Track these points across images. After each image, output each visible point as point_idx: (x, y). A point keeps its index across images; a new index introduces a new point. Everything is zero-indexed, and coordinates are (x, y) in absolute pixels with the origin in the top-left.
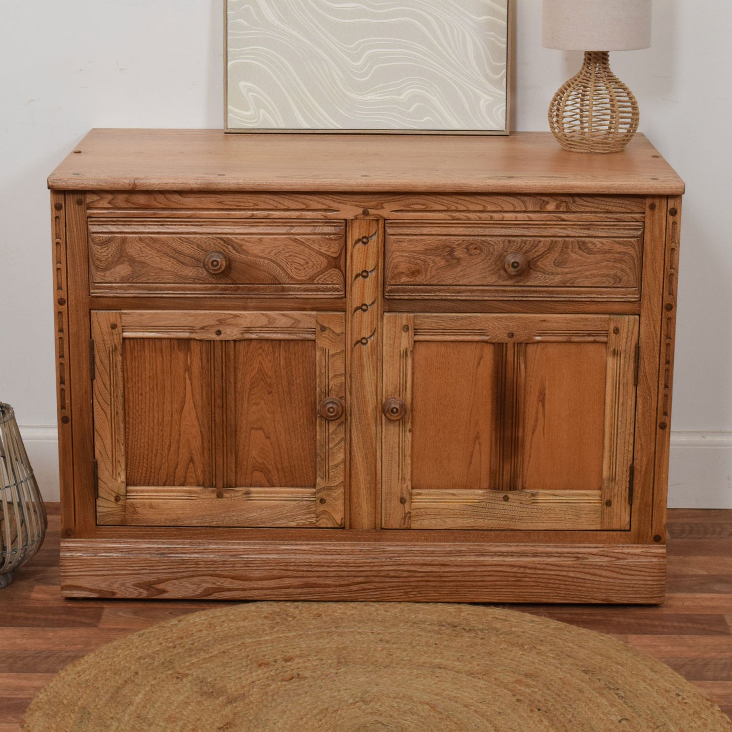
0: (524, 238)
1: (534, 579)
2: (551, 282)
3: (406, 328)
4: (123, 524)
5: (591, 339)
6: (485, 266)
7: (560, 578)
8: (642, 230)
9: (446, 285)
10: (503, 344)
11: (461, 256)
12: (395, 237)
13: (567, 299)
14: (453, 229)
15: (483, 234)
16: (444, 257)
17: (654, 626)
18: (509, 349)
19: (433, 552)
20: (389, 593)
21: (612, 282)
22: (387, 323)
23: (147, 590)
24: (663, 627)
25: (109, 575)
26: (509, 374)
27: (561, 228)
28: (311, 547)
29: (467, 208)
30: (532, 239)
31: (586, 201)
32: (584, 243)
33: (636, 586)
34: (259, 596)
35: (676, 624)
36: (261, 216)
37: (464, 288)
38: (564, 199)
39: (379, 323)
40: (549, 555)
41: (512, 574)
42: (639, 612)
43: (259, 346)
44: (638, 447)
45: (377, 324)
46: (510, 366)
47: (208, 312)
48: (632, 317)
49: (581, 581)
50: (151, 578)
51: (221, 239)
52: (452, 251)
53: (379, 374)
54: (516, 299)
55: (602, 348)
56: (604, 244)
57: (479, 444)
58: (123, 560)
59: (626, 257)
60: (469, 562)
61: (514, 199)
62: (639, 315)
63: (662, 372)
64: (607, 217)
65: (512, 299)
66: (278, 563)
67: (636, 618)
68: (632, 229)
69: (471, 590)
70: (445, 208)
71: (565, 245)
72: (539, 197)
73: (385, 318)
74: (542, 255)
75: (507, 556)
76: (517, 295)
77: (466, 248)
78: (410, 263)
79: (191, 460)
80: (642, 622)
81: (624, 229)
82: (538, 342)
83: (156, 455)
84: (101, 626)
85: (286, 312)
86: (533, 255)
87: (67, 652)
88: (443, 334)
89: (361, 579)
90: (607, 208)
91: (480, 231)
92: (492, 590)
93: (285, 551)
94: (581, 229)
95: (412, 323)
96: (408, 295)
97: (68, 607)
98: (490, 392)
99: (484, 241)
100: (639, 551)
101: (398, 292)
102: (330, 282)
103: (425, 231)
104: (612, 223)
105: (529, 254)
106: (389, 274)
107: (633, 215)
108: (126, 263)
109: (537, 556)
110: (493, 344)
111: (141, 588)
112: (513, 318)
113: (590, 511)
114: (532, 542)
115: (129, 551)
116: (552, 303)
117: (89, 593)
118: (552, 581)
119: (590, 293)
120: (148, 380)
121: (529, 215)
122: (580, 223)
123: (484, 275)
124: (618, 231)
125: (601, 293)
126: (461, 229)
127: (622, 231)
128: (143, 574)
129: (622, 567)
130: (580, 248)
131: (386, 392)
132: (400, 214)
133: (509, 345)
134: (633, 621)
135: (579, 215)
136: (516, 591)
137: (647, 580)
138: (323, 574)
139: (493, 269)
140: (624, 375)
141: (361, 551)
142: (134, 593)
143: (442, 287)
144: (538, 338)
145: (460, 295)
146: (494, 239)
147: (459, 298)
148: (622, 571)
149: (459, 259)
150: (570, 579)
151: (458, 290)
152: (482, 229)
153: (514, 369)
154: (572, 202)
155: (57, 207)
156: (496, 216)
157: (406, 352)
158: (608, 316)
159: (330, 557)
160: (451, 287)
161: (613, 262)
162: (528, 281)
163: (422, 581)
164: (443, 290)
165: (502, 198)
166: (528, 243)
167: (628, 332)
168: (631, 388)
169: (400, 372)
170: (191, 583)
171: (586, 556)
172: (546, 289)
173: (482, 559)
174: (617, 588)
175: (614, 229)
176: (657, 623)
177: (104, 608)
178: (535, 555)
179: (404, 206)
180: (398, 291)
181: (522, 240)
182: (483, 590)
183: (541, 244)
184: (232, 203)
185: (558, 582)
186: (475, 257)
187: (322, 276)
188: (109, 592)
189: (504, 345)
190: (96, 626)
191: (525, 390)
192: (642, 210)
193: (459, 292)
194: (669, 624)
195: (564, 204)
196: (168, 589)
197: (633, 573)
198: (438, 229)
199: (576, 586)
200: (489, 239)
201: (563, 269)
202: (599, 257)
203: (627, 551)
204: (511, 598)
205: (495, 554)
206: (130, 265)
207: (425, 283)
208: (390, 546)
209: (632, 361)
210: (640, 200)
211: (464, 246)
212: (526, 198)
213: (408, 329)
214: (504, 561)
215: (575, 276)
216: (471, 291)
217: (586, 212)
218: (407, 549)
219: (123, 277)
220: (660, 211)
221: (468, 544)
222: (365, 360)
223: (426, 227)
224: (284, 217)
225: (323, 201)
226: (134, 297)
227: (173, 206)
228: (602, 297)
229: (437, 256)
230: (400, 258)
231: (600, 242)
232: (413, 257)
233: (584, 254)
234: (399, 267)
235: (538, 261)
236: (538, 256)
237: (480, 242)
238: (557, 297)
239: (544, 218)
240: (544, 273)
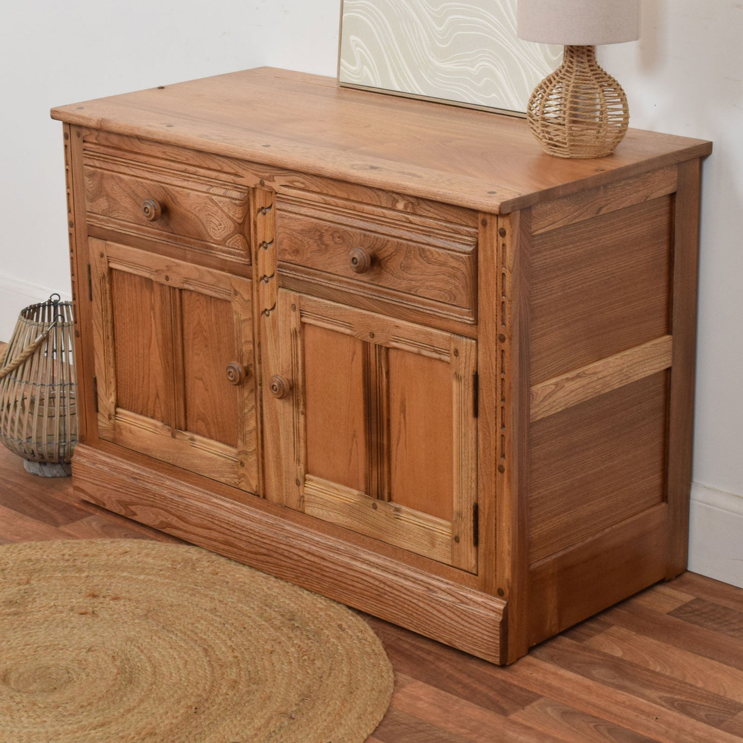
0: (377, 235)
2: (399, 286)
3: (293, 307)
4: (114, 441)
5: (437, 356)
6: (347, 257)
7: (413, 605)
8: (474, 247)
9: (319, 270)
10: (367, 342)
11: (329, 242)
12: (281, 212)
13: (414, 308)
14: (324, 213)
15: (345, 223)
16: (316, 241)
18: (372, 350)
19: (318, 543)
20: (285, 573)
21: (448, 298)
22: (280, 299)
23: (125, 508)
25: (101, 486)
26: (373, 376)
27: (408, 231)
28: (233, 506)
29: (335, 193)
30: (382, 237)
31: (428, 206)
32: (423, 250)
36: (191, 172)
37: (333, 276)
38: (411, 199)
39: (276, 296)
40: (406, 577)
41: (374, 587)
43: (197, 298)
44: (481, 486)
46: (372, 368)
47: (160, 256)
48: (469, 341)
49: (430, 615)
50: (126, 499)
51: (163, 188)
52: (321, 236)
54: (374, 297)
55: (446, 369)
56: (440, 255)
57: (356, 442)
59: (459, 274)
60: (342, 562)
61: (371, 191)
62: (476, 340)
63: (499, 409)
64: (446, 227)
65: (370, 296)
66: (208, 514)
68: (465, 244)
69: (344, 591)
70: (318, 190)
71: (409, 250)
72: (390, 194)
73: (279, 292)
74: (391, 256)
75: (373, 567)
76: (375, 294)
77: (331, 235)
78: (291, 241)
79: (157, 396)
81: (458, 242)
82: (397, 349)
83: (135, 383)
85: (211, 270)
86: (383, 254)
88: (322, 320)
89: (264, 551)
90: (446, 216)
91: (344, 220)
93: (216, 505)
94: (423, 234)
95: (298, 304)
96: (293, 274)
98: (362, 390)
99: (346, 231)
100: (480, 600)
101: (285, 269)
102: (236, 247)
103: (303, 210)
104: (448, 234)
105: (380, 252)
107: (468, 229)
108: (105, 198)
109: (396, 575)
110: (362, 341)
111: (121, 505)
112: (373, 317)
113: (442, 542)
114: (400, 559)
115: (116, 469)
116: (404, 309)
117: (90, 498)
118: (406, 606)
119: (433, 306)
120: (128, 312)
121: (384, 211)
122: (423, 228)
124: (453, 244)
125: (442, 308)
126: (330, 215)
127: (456, 245)
128: (121, 492)
129: (463, 612)
130: (420, 255)
132: (286, 189)
133: (371, 346)
135: (423, 219)
136: (378, 605)
137: (483, 634)
138: (238, 536)
141: (267, 522)
142: (117, 509)
144: (395, 344)
145: (331, 283)
146: (354, 230)
148: (462, 616)
149: (327, 245)
150: (422, 610)
151: (328, 277)
152: (346, 218)
153: (376, 372)
154: (416, 204)
155: (66, 136)
156: (357, 206)
157: (296, 332)
158: (448, 335)
159: (244, 521)
160: (323, 273)
161: (448, 276)
162: (380, 281)
163: (308, 569)
164: (317, 274)
165: (361, 188)
166: (379, 240)
167: (466, 356)
169: (292, 351)
170: (151, 512)
171: (436, 589)
172: (396, 293)
173: (354, 563)
174: (459, 633)
175: (450, 241)
178: (396, 574)
179: (289, 182)
180: (288, 268)
181: (375, 237)
182: (354, 595)
183: (390, 244)
184: (172, 155)
185: (411, 609)
186: (339, 246)
187: (231, 239)
188: (101, 501)
189: (368, 344)
191: (388, 397)
192: (476, 226)
193: (330, 280)
195: (411, 205)
196: (138, 512)
197: (472, 621)
198: (313, 210)
199: (426, 618)
200: (350, 229)
201: (408, 275)
202: (436, 268)
203: (470, 596)
205: (364, 561)
206: (107, 199)
207: (303, 264)
208: (290, 525)
209: (471, 389)
211: (330, 233)
212: (380, 193)
213: (295, 308)
214: (370, 571)
215: (418, 285)
216: (341, 282)
217: (431, 218)
218: (300, 532)
219: (103, 210)
220: (491, 229)
221: (348, 544)
222: (268, 332)
223: (304, 207)
224: (207, 176)
225: (233, 165)
226: (112, 231)
227: (135, 150)
228: (443, 312)
229: (311, 238)
230: (283, 234)
231: (437, 252)
232: (293, 236)
233: (424, 262)
234: (283, 243)
235: (387, 261)
236: (387, 256)
237: (342, 232)
238: (406, 304)
239: (395, 216)
240: (393, 276)
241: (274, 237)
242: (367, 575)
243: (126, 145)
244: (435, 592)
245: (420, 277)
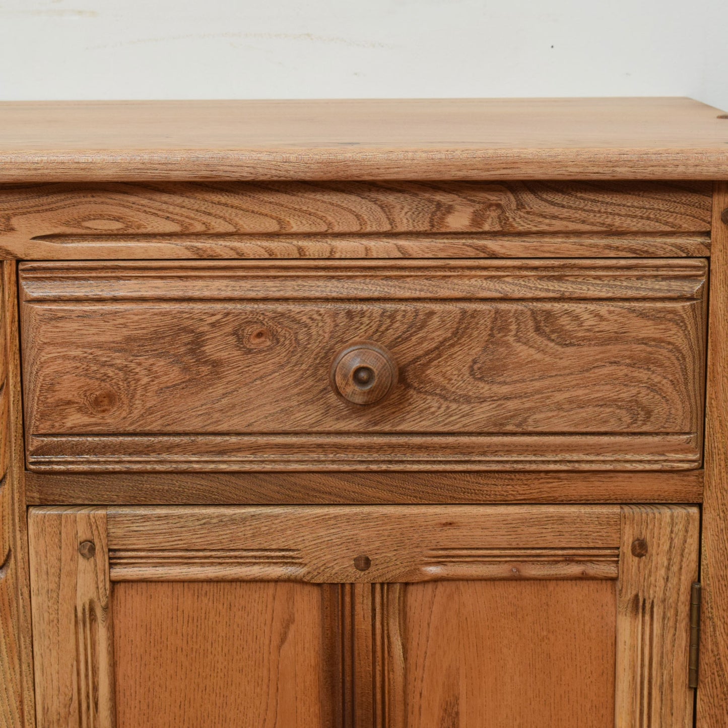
0: (389, 306)
2: (465, 421)
3: (88, 549)
5: (575, 569)
6: (288, 380)
8: (704, 279)
9: (186, 434)
10: (343, 585)
11: (224, 355)
12: (46, 307)
13: (508, 467)
14: (200, 283)
15: (278, 294)
16: (177, 359)
18: (358, 600)
21: (627, 419)
22: (37, 536)
26: (363, 666)
29: (236, 225)
30: (410, 307)
31: (553, 203)
32: (548, 314)
37: (234, 439)
38: (493, 198)
39: (18, 533)
45: (14, 537)
46: (363, 644)
48: (680, 512)
52: (197, 343)
53: (24, 667)
54: (374, 467)
55: (605, 594)
56: (602, 318)
59: (664, 353)
61: (358, 199)
62: (700, 506)
64: (609, 247)
65: (362, 467)
68: (676, 278)
70: (175, 228)
71: (500, 324)
72: (427, 195)
73: (30, 521)
74: (438, 350)
76: (375, 456)
77: (235, 333)
78: (86, 375)
81: (656, 276)
82: (436, 580)
86: (410, 351)
88: (188, 562)
90: (609, 221)
91: (272, 288)
94: (541, 278)
95: (103, 536)
96: (89, 462)
98: (315, 709)
99: (282, 315)
101: (62, 452)
103: (124, 289)
104: (623, 262)
105: (403, 347)
106: (34, 407)
107: (680, 241)
110: (319, 585)
112: (366, 519)
116: (468, 477)
119: (569, 449)
121: (402, 242)
122: (537, 263)
123: (284, 405)
124: (638, 284)
125: (598, 450)
126: (221, 284)
127: (650, 283)
130: (537, 329)
131: (46, 711)
132: (56, 245)
133: (358, 590)
135: (533, 242)
139: (308, 390)
140: (661, 663)
143: (177, 439)
144: (434, 570)
145: (225, 458)
146: (310, 307)
147: (223, 467)
149: (216, 364)
151: (216, 445)
152: (277, 283)
153: (374, 652)
154: (514, 206)
156: (313, 247)
157: (92, 610)
158: (616, 509)
160: (200, 439)
161: (628, 365)
162: (403, 420)
164: (178, 445)
165: (327, 197)
166: (399, 318)
167: (670, 551)
168: (681, 697)
169: (78, 661)
172: (451, 440)
175: (628, 278)
179: (67, 223)
180: (59, 451)
181: (385, 311)
183: (436, 319)
186: (260, 357)
189: (348, 588)
191: (406, 704)
192: (704, 227)
193: (222, 453)
195: (493, 214)
198: (159, 283)
200: (294, 308)
201: (495, 388)
202: (590, 352)
207: (131, 429)
209: (683, 625)
210: (695, 199)
211: (229, 329)
212: (390, 199)
213: (92, 550)
215: (527, 405)
216: (256, 449)
217: (554, 234)
223: (129, 278)
228: (602, 458)
229: (159, 355)
230: (60, 361)
231: (591, 312)
232: (96, 360)
233: (552, 344)
234: (57, 387)
235: (427, 365)
236: (427, 353)
237: (273, 318)
238: (480, 462)
239: (441, 250)
240: (446, 399)
241: (8, 380)
245: (537, 385)
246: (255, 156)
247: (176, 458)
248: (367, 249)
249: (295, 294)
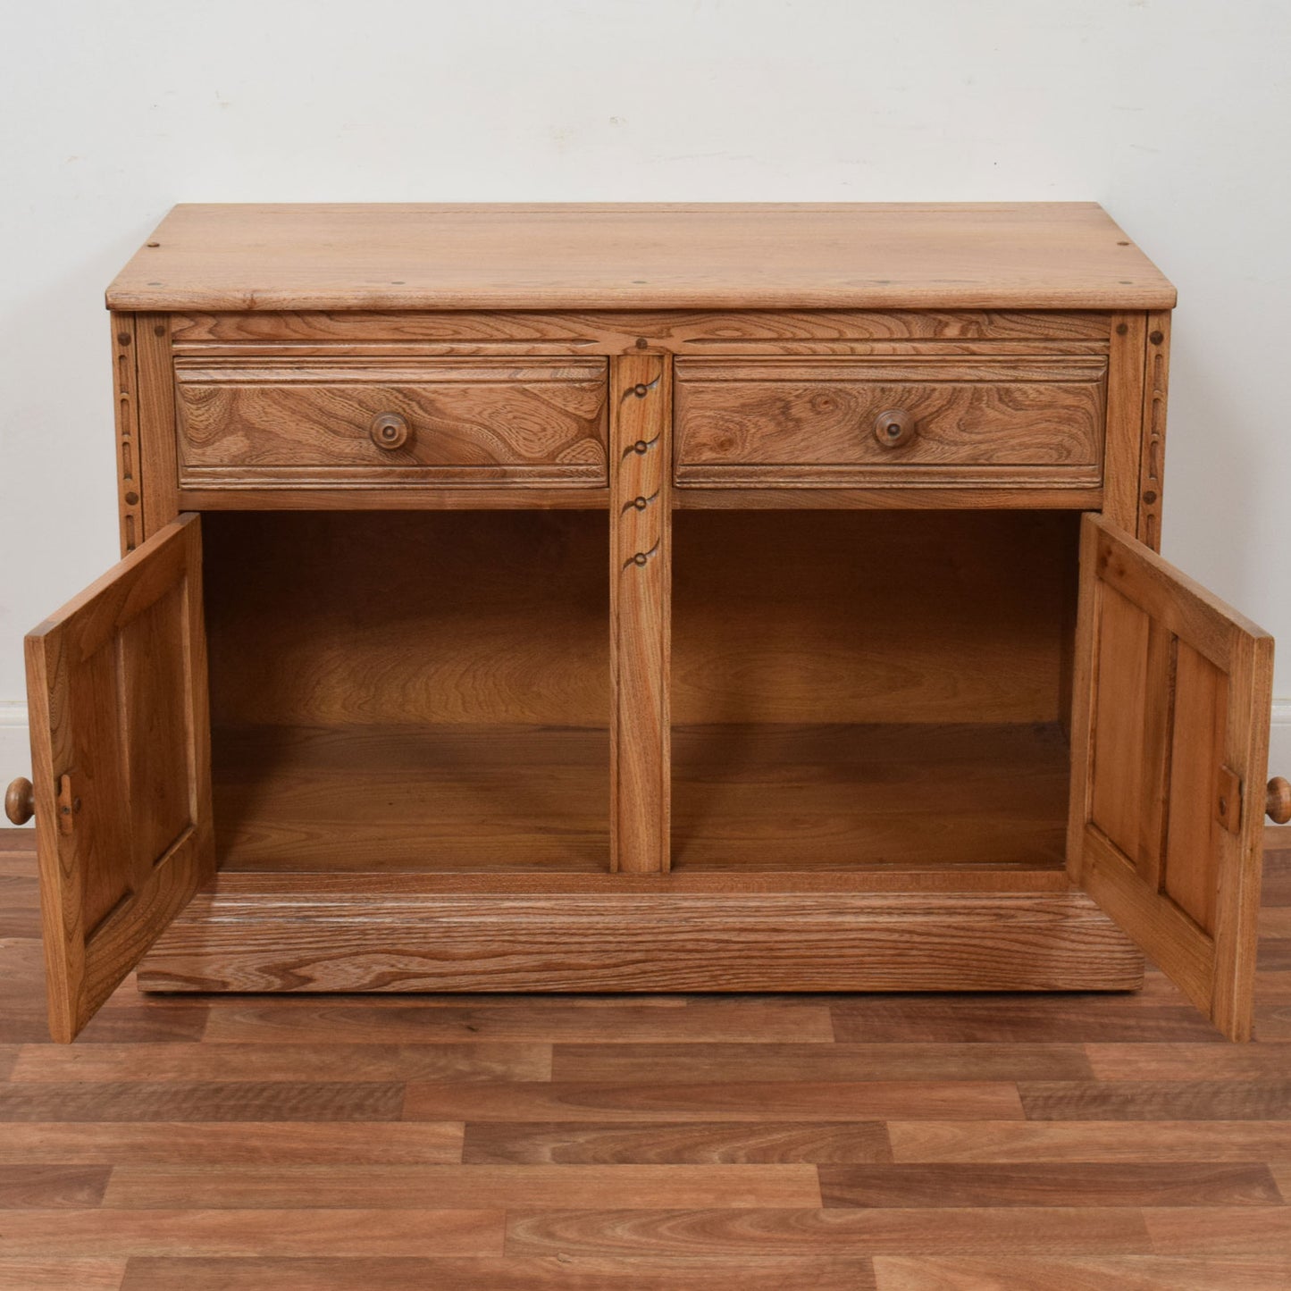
0: (908, 385)
1: (928, 952)
2: (954, 457)
6: (842, 431)
7: (971, 949)
8: (1105, 369)
9: (777, 464)
11: (803, 415)
12: (692, 384)
13: (979, 486)
14: (789, 370)
15: (838, 377)
16: (774, 418)
17: (1127, 1028)
19: (758, 909)
20: (684, 978)
21: (1055, 455)
23: (282, 977)
24: (1143, 1029)
25: (217, 954)
27: (969, 367)
28: (553, 902)
29: (812, 334)
30: (921, 386)
31: (1012, 322)
32: (1008, 391)
33: (1097, 961)
34: (467, 986)
35: (1163, 1024)
36: (466, 352)
37: (807, 468)
38: (974, 317)
39: (666, 528)
40: (950, 911)
41: (889, 945)
42: (1100, 1004)
45: (663, 532)
49: (1006, 954)
50: (288, 958)
51: (399, 391)
52: (787, 407)
53: (665, 614)
54: (894, 486)
56: (1041, 393)
58: (240, 929)
59: (1079, 415)
60: (817, 924)
61: (890, 318)
62: (1101, 511)
64: (1046, 348)
65: (887, 486)
66: (500, 929)
67: (1096, 1015)
68: (1087, 368)
69: (822, 970)
70: (774, 335)
71: (977, 396)
72: (933, 316)
74: (938, 412)
75: (881, 914)
76: (896, 479)
77: (810, 402)
78: (716, 428)
80: (1106, 1020)
81: (1074, 367)
84: (205, 1039)
86: (921, 412)
87: (151, 1084)
89: (638, 956)
90: (1046, 332)
91: (833, 373)
92: (857, 971)
93: (511, 911)
94: (1003, 367)
96: (714, 482)
97: (149, 1008)
99: (841, 390)
101: (697, 477)
102: (582, 462)
103: (741, 373)
104: (1054, 358)
105: (915, 410)
106: (681, 446)
107: (1090, 344)
108: (240, 433)
109: (932, 913)
111: (271, 974)
114: (926, 889)
115: (251, 913)
116: (956, 493)
117: (184, 984)
118: (956, 955)
119: (1019, 474)
121: (916, 345)
122: (1001, 358)
123: (840, 446)
124: (1064, 371)
125: (1037, 475)
126: (802, 370)
127: (1071, 371)
128: (274, 951)
129: (1073, 930)
130: (1000, 400)
132: (699, 346)
134: (1091, 1020)
135: (998, 345)
136: (896, 971)
137: (1113, 952)
138: (573, 948)
139: (856, 437)
141: (638, 908)
142: (259, 984)
143: (771, 468)
145: (801, 480)
146: (859, 386)
147: (799, 485)
148: (1073, 937)
149: (798, 421)
150: (987, 951)
151: (795, 472)
152: (838, 370)
154: (987, 323)
155: (123, 340)
156: (860, 347)
159: (585, 919)
160: (786, 468)
161: (1057, 422)
162: (915, 456)
163: (739, 957)
164: (771, 472)
165: (870, 317)
166: (914, 392)
170: (353, 965)
171: (1012, 912)
172: (944, 468)
173: (839, 919)
174: (1065, 965)
175: (1057, 368)
176: (1132, 1022)
177: (208, 1008)
178: (928, 911)
179: (706, 333)
180: (696, 475)
181: (905, 388)
182: (842, 971)
183: (937, 394)
184: (416, 330)
185: (965, 956)
186: (826, 416)
187: (568, 451)
188: (217, 981)
190: (196, 1040)
192: (1106, 336)
193: (799, 476)
194: (1151, 1023)
195: (974, 327)
196: (317, 975)
197: (1091, 939)
198: (763, 370)
199: (997, 962)
200: (849, 386)
201: (973, 436)
202: (1033, 414)
203: (1080, 903)
204: (887, 985)
205: (861, 911)
206: (246, 435)
207: (742, 461)
208: (685, 899)
210: (1101, 319)
211: (807, 399)
212: (909, 318)
214: (876, 922)
215: (993, 447)
216: (820, 474)
217: (1012, 340)
218: (714, 904)
219: (235, 456)
220: (1135, 337)
221: (817, 894)
222: (642, 591)
223: (744, 367)
224: (504, 352)
225: (570, 325)
226: (254, 490)
227: (318, 337)
228: (1038, 480)
229: (762, 415)
230: (699, 419)
231: (1034, 389)
232: (722, 418)
233: (1009, 409)
234: (697, 435)
235: (931, 422)
236: (931, 414)
237: (834, 392)
238: (962, 483)
239: (941, 350)
240: (942, 443)
241: (663, 431)
242: (873, 930)
243: (295, 331)
244: (1013, 917)
245: (1000, 434)
246: (829, 293)
247: (770, 480)
248: (894, 349)
249: (849, 377)
